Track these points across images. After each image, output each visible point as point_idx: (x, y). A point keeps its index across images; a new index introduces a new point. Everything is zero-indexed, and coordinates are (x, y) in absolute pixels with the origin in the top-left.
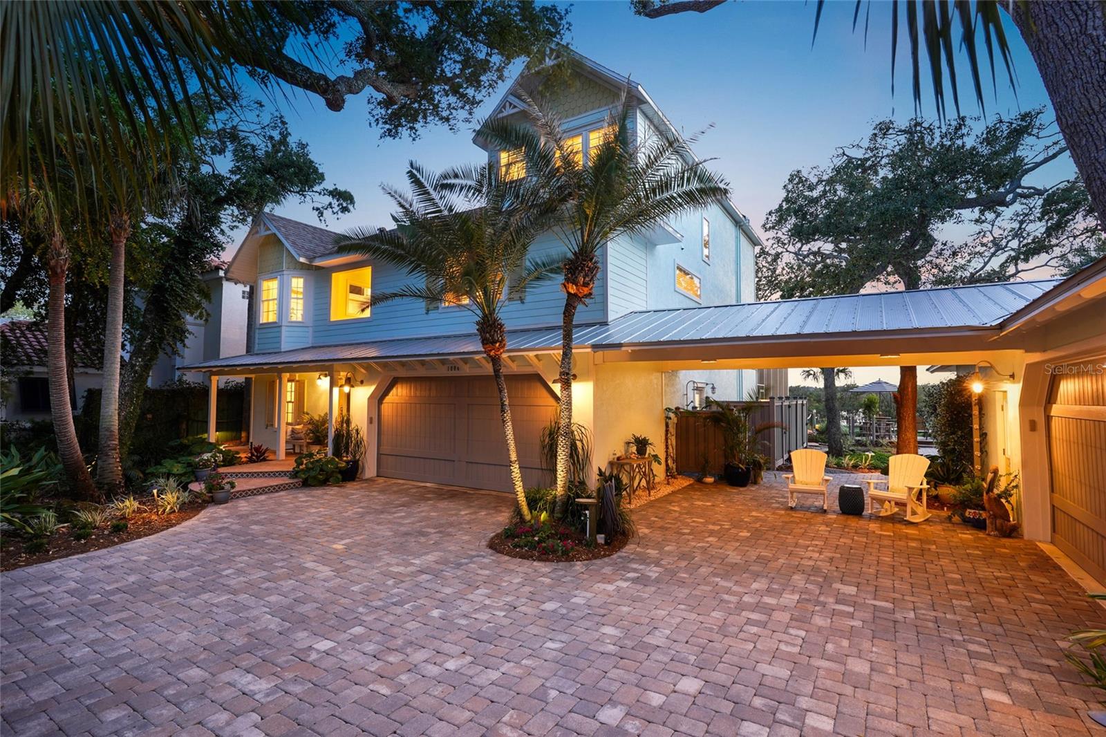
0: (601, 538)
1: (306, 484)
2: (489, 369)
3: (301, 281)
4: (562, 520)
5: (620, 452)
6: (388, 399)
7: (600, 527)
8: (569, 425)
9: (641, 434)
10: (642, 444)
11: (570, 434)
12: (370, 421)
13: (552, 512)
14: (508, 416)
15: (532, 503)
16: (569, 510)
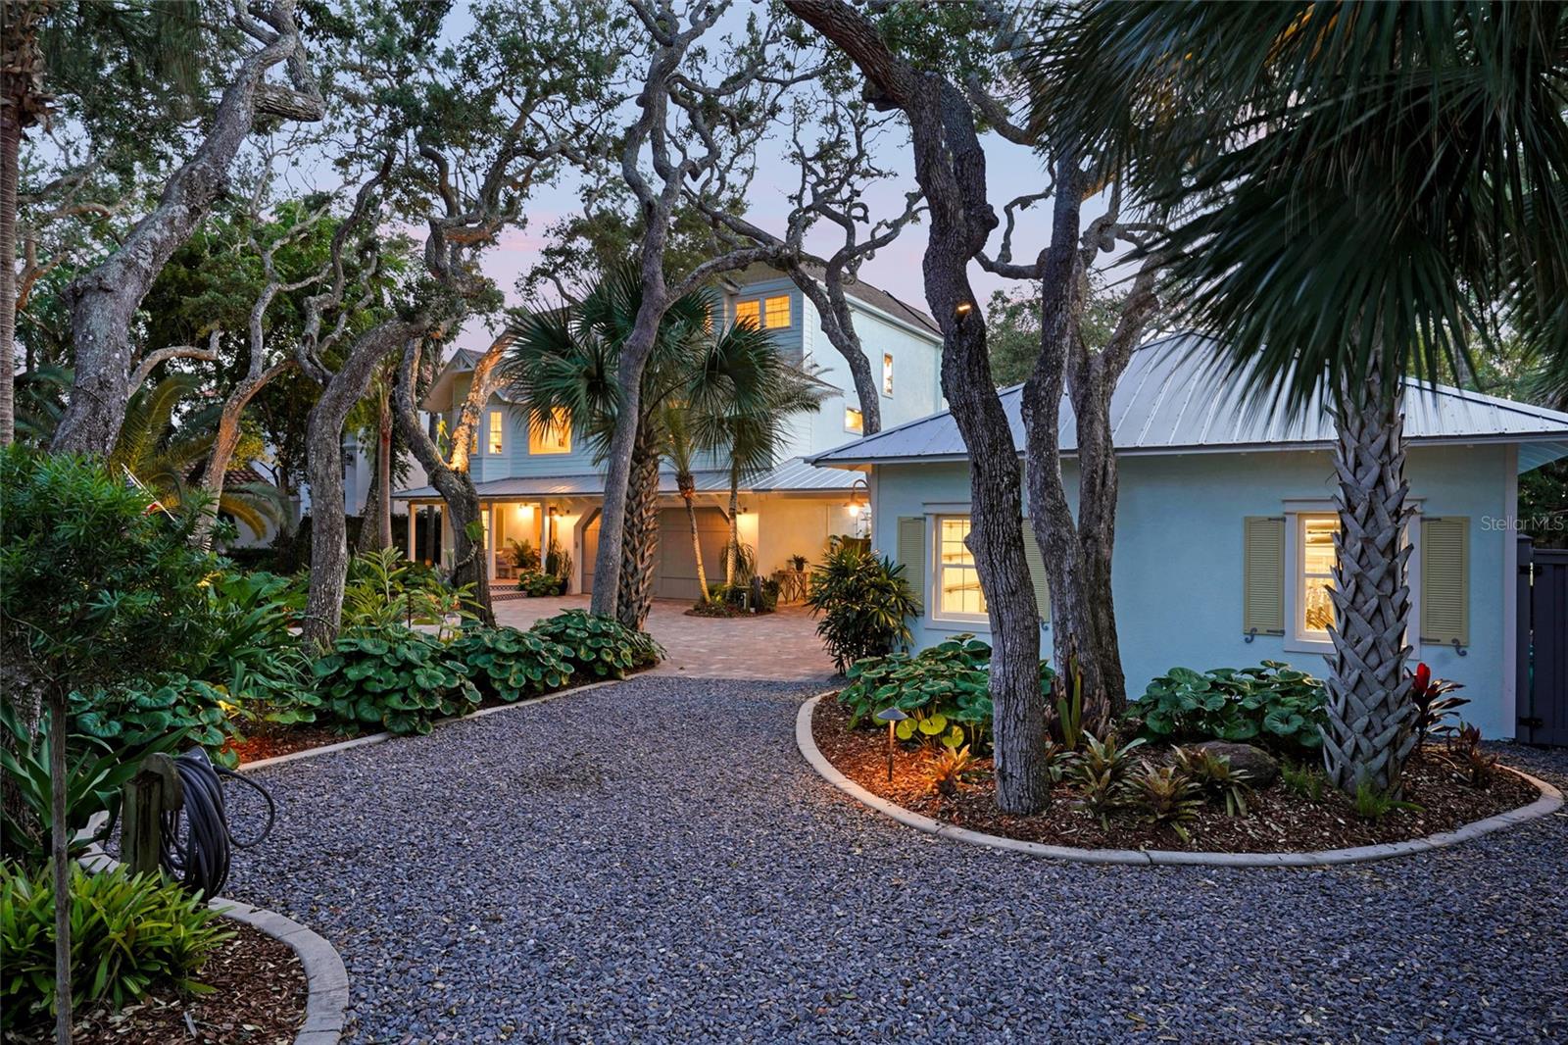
0: (752, 610)
1: (530, 595)
2: (682, 503)
3: (499, 415)
4: (731, 601)
5: (783, 567)
6: (591, 527)
7: (752, 603)
8: (736, 541)
9: (800, 555)
10: (800, 562)
11: (737, 547)
12: (576, 545)
13: (724, 597)
14: (696, 536)
15: (711, 592)
16: (735, 594)
